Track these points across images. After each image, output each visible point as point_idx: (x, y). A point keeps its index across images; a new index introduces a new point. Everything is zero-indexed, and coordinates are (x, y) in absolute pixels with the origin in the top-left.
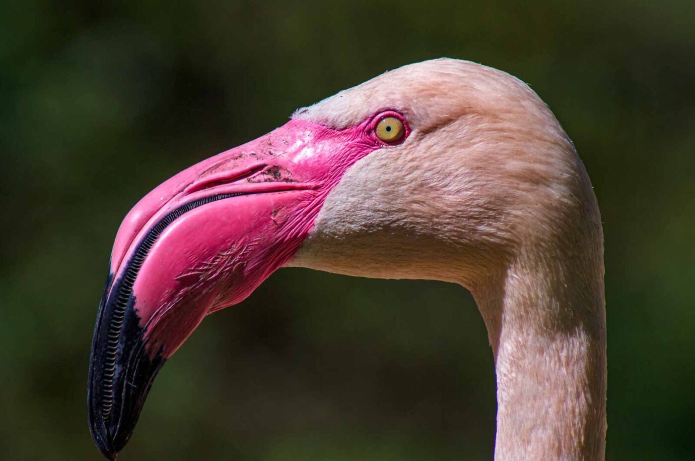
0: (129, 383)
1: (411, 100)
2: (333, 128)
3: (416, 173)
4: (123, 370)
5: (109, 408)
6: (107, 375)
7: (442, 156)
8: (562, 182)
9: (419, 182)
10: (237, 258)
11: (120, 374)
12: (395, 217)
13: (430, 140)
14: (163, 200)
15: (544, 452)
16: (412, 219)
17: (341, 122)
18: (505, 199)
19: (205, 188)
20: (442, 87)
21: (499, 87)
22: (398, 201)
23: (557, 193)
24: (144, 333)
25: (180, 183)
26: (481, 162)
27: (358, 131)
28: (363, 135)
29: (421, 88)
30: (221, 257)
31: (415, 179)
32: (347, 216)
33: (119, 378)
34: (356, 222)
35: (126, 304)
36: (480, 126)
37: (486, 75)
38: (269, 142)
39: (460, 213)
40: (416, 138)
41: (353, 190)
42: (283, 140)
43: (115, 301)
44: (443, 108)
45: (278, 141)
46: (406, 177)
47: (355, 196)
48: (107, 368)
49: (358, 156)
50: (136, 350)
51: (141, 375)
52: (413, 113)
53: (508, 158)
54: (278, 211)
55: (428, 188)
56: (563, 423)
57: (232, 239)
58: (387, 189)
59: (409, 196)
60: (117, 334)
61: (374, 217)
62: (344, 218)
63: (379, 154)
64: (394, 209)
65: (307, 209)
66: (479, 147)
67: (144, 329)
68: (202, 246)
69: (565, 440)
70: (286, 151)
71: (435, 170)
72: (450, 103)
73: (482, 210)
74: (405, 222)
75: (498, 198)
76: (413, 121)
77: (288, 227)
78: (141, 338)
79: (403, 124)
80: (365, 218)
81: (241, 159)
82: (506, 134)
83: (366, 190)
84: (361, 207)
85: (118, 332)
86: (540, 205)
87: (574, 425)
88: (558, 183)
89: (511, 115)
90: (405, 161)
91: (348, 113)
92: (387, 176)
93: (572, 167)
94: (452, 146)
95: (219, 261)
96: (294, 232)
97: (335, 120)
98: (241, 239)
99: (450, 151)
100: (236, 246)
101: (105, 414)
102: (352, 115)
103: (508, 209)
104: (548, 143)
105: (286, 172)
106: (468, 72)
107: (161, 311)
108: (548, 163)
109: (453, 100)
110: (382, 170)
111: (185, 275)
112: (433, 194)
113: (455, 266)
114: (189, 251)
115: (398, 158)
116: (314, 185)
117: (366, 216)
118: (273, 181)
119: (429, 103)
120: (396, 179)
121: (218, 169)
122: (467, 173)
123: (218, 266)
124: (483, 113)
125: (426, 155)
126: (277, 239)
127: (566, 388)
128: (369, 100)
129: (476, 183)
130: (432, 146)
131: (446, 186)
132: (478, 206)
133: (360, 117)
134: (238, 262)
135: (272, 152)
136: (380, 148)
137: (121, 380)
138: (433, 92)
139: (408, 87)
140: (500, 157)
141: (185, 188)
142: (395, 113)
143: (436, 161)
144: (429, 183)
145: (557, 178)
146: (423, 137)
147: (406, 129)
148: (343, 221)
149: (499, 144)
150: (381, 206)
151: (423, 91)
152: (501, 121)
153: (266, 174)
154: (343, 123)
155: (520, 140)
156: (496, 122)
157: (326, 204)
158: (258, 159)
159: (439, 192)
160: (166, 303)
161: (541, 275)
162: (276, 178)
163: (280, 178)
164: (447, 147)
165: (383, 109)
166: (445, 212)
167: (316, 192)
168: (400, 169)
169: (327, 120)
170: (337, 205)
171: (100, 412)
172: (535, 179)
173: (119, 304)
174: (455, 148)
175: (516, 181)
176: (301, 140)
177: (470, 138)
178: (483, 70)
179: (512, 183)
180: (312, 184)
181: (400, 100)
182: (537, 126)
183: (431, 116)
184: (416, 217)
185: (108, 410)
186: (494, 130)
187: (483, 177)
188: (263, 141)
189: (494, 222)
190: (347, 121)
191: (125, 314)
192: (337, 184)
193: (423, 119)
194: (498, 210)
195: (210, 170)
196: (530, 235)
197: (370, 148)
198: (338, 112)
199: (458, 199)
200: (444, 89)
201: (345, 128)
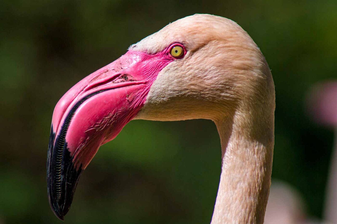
0: (68, 183)
1: (186, 37)
2: (150, 54)
3: (191, 71)
4: (65, 177)
5: (59, 196)
6: (57, 181)
7: (203, 62)
8: (258, 68)
9: (193, 75)
10: (112, 119)
11: (63, 179)
12: (183, 93)
13: (196, 55)
14: (74, 96)
15: (243, 194)
16: (191, 93)
17: (154, 50)
18: (233, 79)
19: (93, 88)
20: (199, 29)
21: (225, 26)
22: (184, 85)
23: (256, 74)
24: (73, 159)
25: (81, 87)
26: (221, 63)
27: (162, 54)
28: (165, 56)
29: (190, 30)
30: (105, 119)
31: (191, 74)
32: (161, 94)
33: (63, 181)
34: (166, 97)
35: (63, 147)
36: (219, 46)
37: (218, 21)
38: (120, 63)
39: (213, 88)
40: (190, 55)
41: (163, 82)
42: (127, 61)
43: (58, 146)
44: (201, 39)
45: (124, 62)
46: (187, 73)
47: (165, 84)
48: (57, 177)
49: (163, 65)
50: (70, 167)
51: (73, 179)
52: (188, 43)
53: (233, 60)
54: (129, 95)
55: (197, 78)
56: (253, 180)
57: (109, 110)
58: (179, 80)
59: (189, 82)
60: (60, 161)
61: (174, 94)
62: (160, 96)
63: (173, 64)
64: (183, 89)
65: (142, 93)
66: (219, 56)
67: (73, 157)
68: (95, 116)
69: (253, 189)
70: (129, 66)
71: (200, 69)
72: (204, 36)
73: (223, 86)
74: (188, 95)
75: (230, 79)
76: (188, 47)
77: (134, 102)
78: (71, 162)
79: (183, 49)
80: (170, 95)
81: (108, 72)
82: (231, 48)
83: (169, 81)
84: (167, 90)
85: (60, 160)
86: (249, 80)
87: (258, 182)
88: (256, 69)
89: (232, 39)
90: (186, 66)
91: (157, 46)
92: (178, 74)
93: (262, 61)
94: (206, 57)
95: (104, 122)
96: (137, 104)
97: (151, 50)
98: (113, 110)
99: (206, 58)
100: (111, 114)
101: (58, 199)
102: (158, 47)
103: (235, 84)
104: (250, 50)
105: (130, 76)
106: (210, 20)
107: (80, 148)
108: (251, 60)
109: (205, 35)
110: (175, 71)
111: (89, 130)
112: (200, 80)
113: (211, 113)
114: (90, 118)
115: (182, 65)
116: (145, 82)
117: (170, 93)
118: (125, 81)
119: (194, 37)
120: (182, 75)
121: (98, 78)
122: (215, 69)
123: (104, 124)
124: (220, 39)
125: (195, 62)
126: (130, 108)
127: (256, 164)
128: (166, 39)
129: (219, 73)
130: (198, 58)
131: (205, 76)
132: (220, 84)
133: (163, 47)
134: (113, 121)
135: (122, 68)
136: (174, 61)
137: (64, 182)
138: (195, 32)
139: (183, 31)
140: (229, 60)
141: (84, 89)
142: (179, 44)
143: (200, 64)
144: (197, 75)
145: (256, 67)
146: (193, 54)
147: (185, 51)
148: (159, 97)
149: (228, 53)
150: (177, 88)
151: (190, 32)
152: (228, 42)
153: (121, 78)
154: (155, 51)
155: (238, 50)
156: (226, 43)
157: (151, 90)
158: (116, 72)
159: (203, 79)
160: (81, 144)
161: (250, 113)
162: (126, 80)
163: (128, 80)
164: (205, 57)
165: (173, 42)
166: (206, 88)
167: (146, 85)
168: (183, 70)
169: (147, 50)
170: (156, 90)
171: (55, 198)
172: (246, 68)
173: (59, 147)
174: (208, 58)
175: (238, 70)
176: (135, 60)
177: (214, 52)
178: (216, 18)
179: (236, 71)
180: (144, 81)
181: (180, 38)
182: (245, 43)
183: (195, 43)
184: (193, 92)
185: (59, 197)
186: (226, 47)
187: (222, 70)
188: (117, 63)
189: (228, 91)
190: (157, 50)
191: (63, 151)
192: (155, 79)
193: (193, 45)
194: (230, 85)
195: (94, 79)
196: (245, 94)
197: (168, 61)
198: (152, 46)
199: (212, 81)
200: (200, 30)
201: (156, 53)
